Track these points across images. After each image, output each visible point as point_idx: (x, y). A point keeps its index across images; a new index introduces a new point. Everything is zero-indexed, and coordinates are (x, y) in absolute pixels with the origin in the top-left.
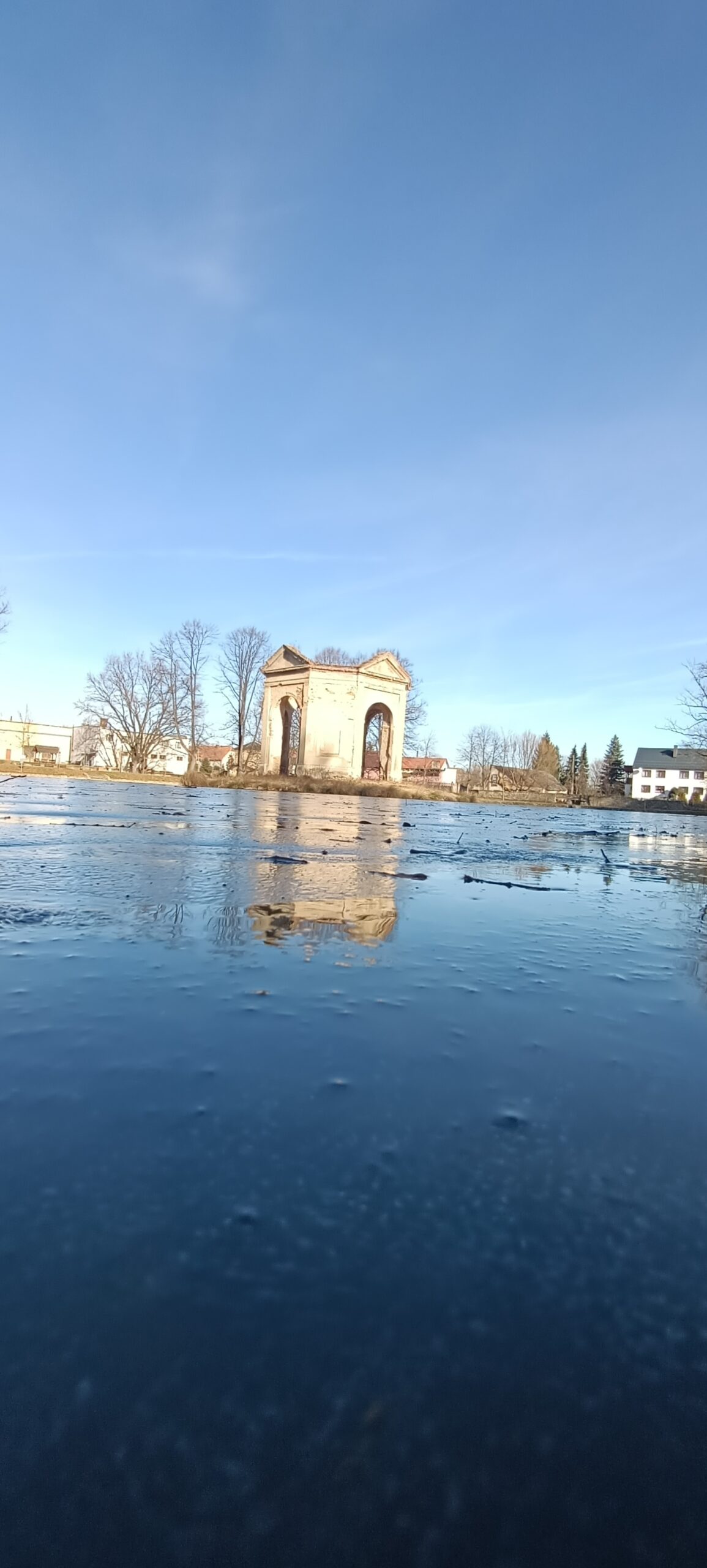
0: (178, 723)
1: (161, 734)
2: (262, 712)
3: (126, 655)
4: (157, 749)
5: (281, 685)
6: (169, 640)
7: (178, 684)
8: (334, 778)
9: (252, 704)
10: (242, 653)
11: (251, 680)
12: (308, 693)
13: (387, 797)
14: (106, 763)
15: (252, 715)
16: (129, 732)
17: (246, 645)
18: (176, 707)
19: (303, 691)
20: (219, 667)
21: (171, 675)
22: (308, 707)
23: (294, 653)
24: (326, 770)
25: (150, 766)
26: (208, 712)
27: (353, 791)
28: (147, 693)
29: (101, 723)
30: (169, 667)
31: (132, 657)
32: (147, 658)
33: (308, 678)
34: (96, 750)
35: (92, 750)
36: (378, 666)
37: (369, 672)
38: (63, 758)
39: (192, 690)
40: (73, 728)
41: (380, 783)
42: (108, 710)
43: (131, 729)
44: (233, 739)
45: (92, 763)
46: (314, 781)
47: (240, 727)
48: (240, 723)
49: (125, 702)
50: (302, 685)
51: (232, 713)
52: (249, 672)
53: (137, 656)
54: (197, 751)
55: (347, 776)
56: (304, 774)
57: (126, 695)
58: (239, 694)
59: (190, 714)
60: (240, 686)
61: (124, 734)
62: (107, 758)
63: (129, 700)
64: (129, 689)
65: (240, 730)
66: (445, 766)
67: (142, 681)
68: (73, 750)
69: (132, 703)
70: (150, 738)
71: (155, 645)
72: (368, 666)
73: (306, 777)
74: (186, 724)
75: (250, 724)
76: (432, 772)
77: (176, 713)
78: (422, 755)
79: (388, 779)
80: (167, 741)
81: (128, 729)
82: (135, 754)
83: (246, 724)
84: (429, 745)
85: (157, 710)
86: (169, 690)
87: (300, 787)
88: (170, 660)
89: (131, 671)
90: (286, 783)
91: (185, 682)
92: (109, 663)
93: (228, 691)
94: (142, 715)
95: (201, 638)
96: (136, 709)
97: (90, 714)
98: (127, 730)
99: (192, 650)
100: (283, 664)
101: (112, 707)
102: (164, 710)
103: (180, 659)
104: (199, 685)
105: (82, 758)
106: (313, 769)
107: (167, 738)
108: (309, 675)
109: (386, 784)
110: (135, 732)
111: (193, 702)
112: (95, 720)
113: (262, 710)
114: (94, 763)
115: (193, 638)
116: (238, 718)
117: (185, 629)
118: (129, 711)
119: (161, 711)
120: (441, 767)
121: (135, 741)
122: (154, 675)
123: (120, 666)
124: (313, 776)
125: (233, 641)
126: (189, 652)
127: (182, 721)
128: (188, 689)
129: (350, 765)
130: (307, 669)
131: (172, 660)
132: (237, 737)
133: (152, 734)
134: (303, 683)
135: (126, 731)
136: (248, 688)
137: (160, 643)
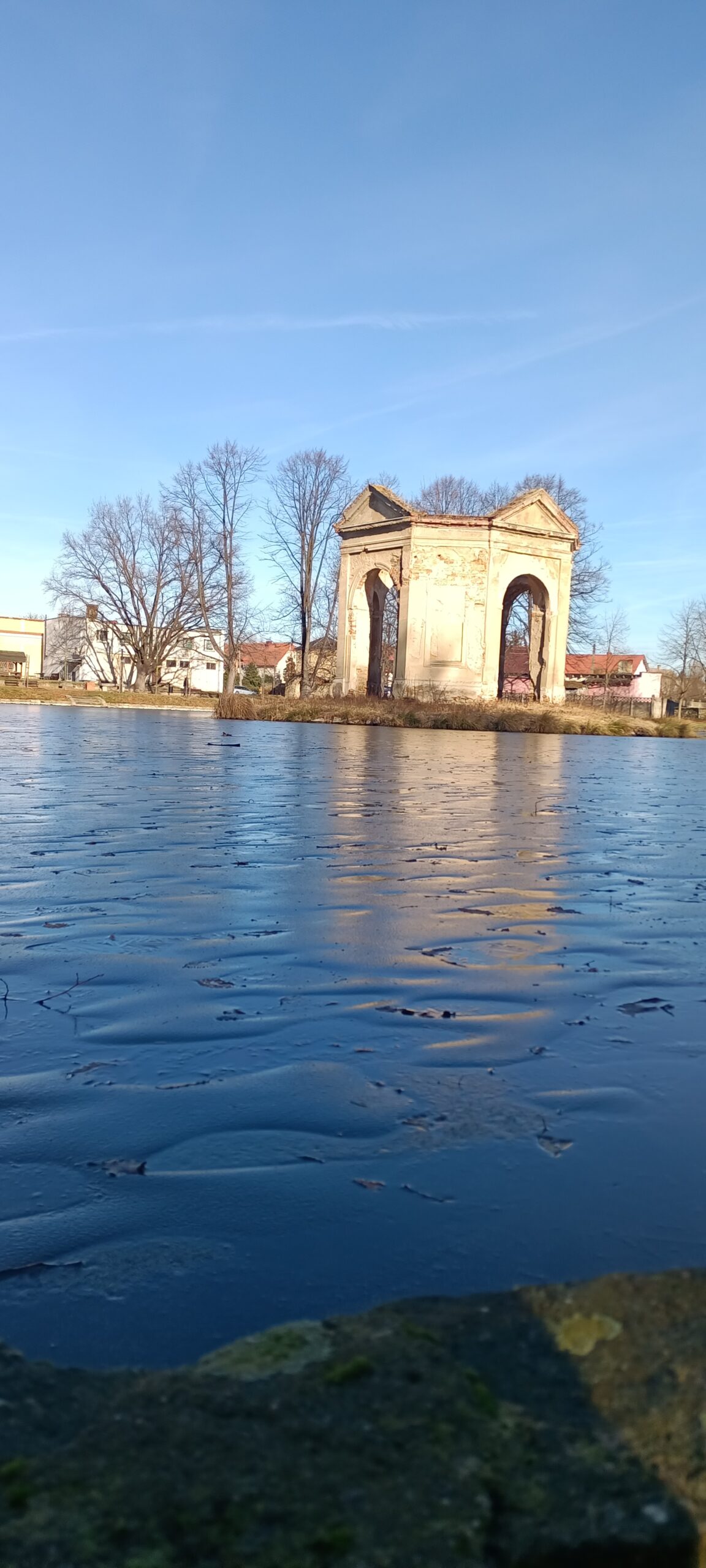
0: (205, 609)
1: (182, 628)
2: (337, 590)
3: (122, 502)
4: (176, 653)
5: (366, 551)
6: (188, 478)
7: (205, 546)
8: (453, 701)
9: (322, 579)
10: (304, 494)
11: (318, 537)
12: (410, 564)
13: (540, 732)
14: (98, 676)
15: (322, 594)
16: (132, 626)
17: (310, 479)
18: (202, 585)
19: (401, 560)
20: (267, 517)
21: (193, 534)
22: (410, 587)
23: (386, 498)
24: (441, 688)
25: (166, 678)
26: (253, 590)
27: (484, 722)
28: (157, 562)
29: (88, 614)
30: (189, 522)
31: (131, 505)
32: (155, 507)
33: (409, 538)
34: (82, 656)
35: (75, 656)
36: (523, 513)
37: (509, 524)
38: (32, 669)
39: (226, 557)
40: (45, 620)
41: (528, 708)
42: (99, 591)
43: (134, 621)
44: (294, 634)
45: (77, 675)
46: (421, 706)
47: (304, 615)
48: (303, 608)
49: (123, 579)
50: (400, 550)
51: (289, 592)
52: (315, 525)
53: (140, 503)
54: (237, 655)
55: (475, 698)
56: (405, 695)
57: (125, 568)
58: (300, 561)
59: (225, 595)
60: (303, 547)
61: (124, 629)
62: (98, 668)
63: (130, 575)
64: (129, 556)
65: (303, 619)
66: (641, 668)
67: (147, 544)
68: (46, 656)
69: (135, 580)
70: (165, 633)
71: (166, 486)
72: (507, 515)
73: (408, 701)
74: (218, 612)
75: (319, 610)
76: (620, 679)
77: (203, 594)
78: (601, 650)
79: (542, 699)
80: (192, 638)
81: (130, 621)
82: (143, 662)
83: (313, 608)
84: (614, 634)
85: (171, 592)
86: (190, 559)
87: (400, 717)
88: (191, 510)
89: (130, 528)
90: (377, 711)
91: (215, 544)
92: (95, 516)
93: (282, 557)
94: (150, 599)
95: (238, 471)
96: (141, 589)
97: (71, 598)
98: (128, 622)
99: (225, 492)
100: (369, 517)
101: (103, 586)
102: (184, 591)
103: (207, 508)
104: (238, 548)
105: (60, 668)
106: (420, 687)
107: (191, 634)
108: (410, 533)
109: (537, 708)
110: (140, 626)
111: (229, 577)
112: (79, 609)
113: (338, 587)
114: (80, 675)
115: (225, 473)
116: (300, 601)
117: (213, 458)
118: (130, 594)
119: (180, 591)
120: (634, 671)
121: (140, 639)
122: (166, 533)
123: (113, 520)
124: (420, 698)
125: (290, 474)
126: (220, 495)
127: (212, 606)
128: (221, 557)
129: (479, 679)
130: (408, 525)
131: (194, 510)
132: (299, 629)
133: (166, 628)
134: (401, 547)
135: (127, 624)
136: (315, 551)
137: (174, 483)
